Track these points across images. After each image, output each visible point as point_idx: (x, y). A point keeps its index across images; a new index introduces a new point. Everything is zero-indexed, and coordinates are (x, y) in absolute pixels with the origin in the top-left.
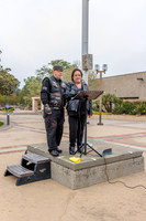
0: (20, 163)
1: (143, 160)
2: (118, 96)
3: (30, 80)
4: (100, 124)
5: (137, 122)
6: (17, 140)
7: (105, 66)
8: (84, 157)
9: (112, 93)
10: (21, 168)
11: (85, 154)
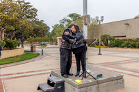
0: (46, 82)
1: (123, 81)
2: (111, 35)
3: (56, 26)
4: (100, 54)
6: (47, 65)
7: (102, 17)
8: (84, 80)
9: (108, 34)
10: (47, 85)
11: (85, 77)
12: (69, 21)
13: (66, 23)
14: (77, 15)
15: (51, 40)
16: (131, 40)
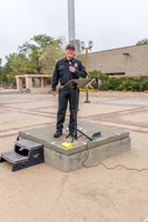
0: (13, 149)
1: (130, 140)
3: (12, 56)
4: (87, 102)
5: (123, 98)
9: (98, 70)
10: (15, 154)
11: (76, 138)
12: (34, 48)
13: (30, 51)
14: (48, 39)
15: (5, 80)
16: (132, 79)
